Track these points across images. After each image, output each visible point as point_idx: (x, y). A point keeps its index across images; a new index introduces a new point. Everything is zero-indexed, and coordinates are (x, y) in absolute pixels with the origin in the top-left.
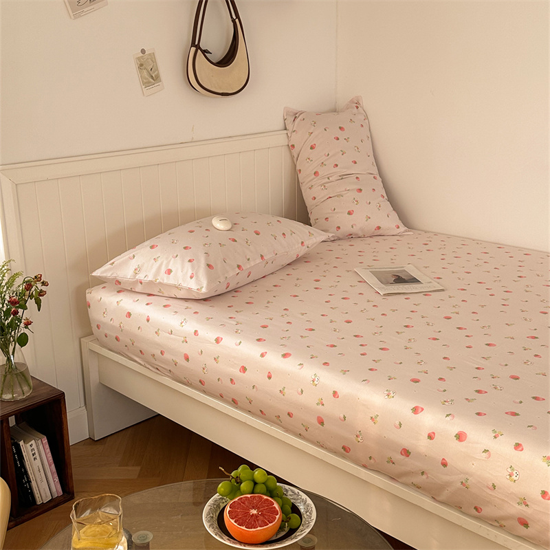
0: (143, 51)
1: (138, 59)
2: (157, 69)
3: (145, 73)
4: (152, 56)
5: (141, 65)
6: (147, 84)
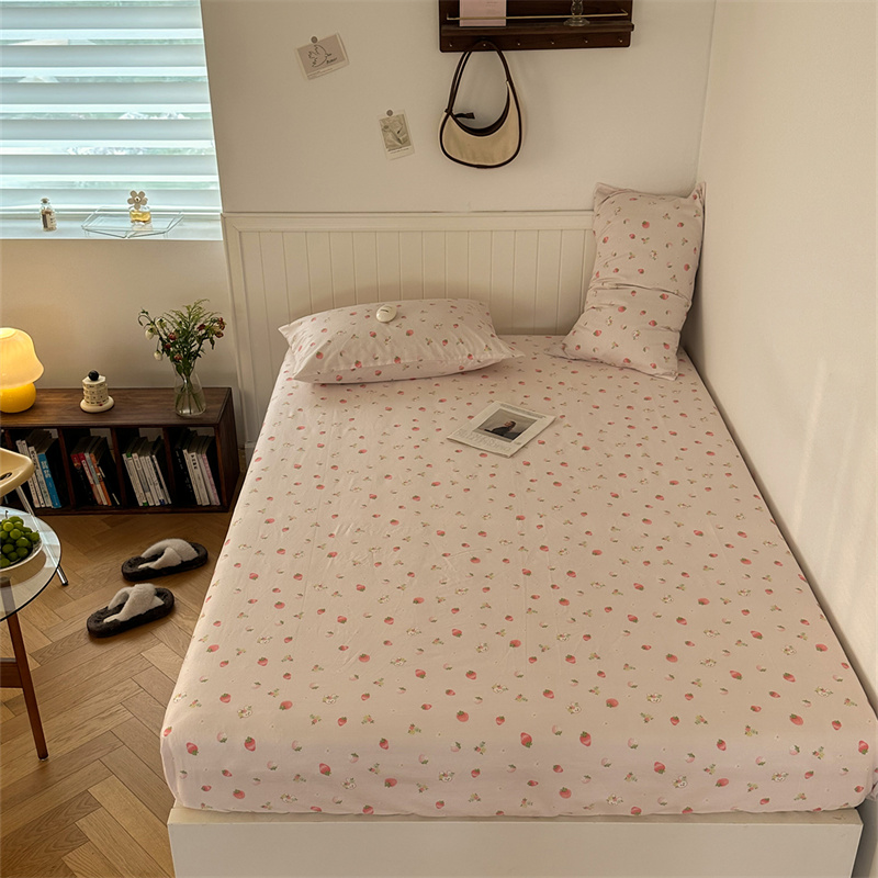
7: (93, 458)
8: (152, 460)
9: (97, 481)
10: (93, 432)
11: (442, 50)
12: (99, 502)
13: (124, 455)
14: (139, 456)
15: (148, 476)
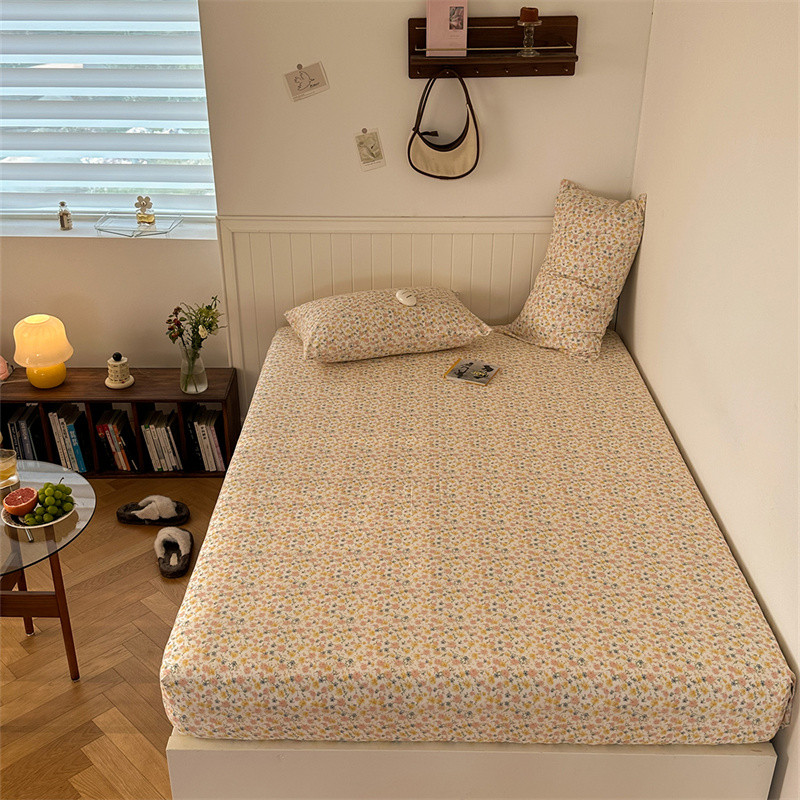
0: (364, 131)
1: (358, 137)
2: (379, 148)
3: (365, 151)
4: (375, 136)
5: (361, 143)
6: (366, 160)
7: (115, 429)
8: (167, 431)
9: (118, 448)
10: (115, 406)
11: (411, 77)
12: (120, 467)
13: (143, 427)
14: (156, 427)
15: (163, 445)
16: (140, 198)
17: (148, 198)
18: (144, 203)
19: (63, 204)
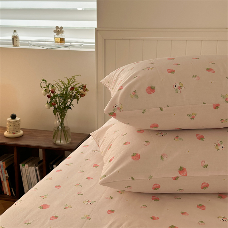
7: (4, 165)
8: (36, 170)
9: (5, 179)
12: (5, 192)
13: (21, 165)
14: (29, 166)
15: (32, 179)
16: (57, 27)
17: (62, 28)
18: (59, 30)
19: (15, 31)
